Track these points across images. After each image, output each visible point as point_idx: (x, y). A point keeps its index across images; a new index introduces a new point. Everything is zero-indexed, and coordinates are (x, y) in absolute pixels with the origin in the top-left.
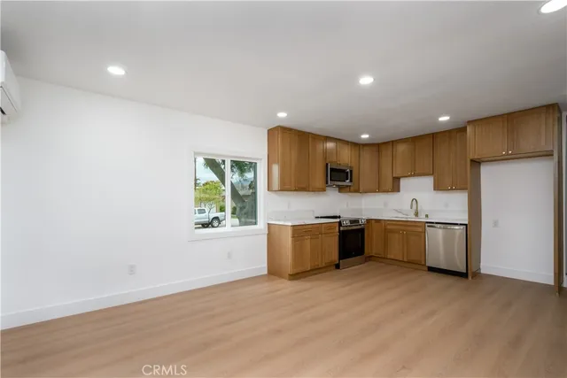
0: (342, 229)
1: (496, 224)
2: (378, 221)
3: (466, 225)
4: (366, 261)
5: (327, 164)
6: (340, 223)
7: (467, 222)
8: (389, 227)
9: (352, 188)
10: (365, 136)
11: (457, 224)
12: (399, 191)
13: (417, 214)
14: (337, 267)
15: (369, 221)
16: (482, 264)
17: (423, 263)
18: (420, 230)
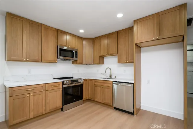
0: (64, 86)
1: (148, 82)
2: (91, 80)
3: (133, 83)
4: (83, 103)
5: (58, 46)
6: (63, 82)
7: (133, 82)
8: (96, 83)
9: (78, 62)
10: (82, 31)
11: (128, 83)
12: (103, 63)
13: (111, 76)
14: (62, 109)
15: (86, 80)
16: (142, 104)
17: (112, 105)
18: (110, 85)
